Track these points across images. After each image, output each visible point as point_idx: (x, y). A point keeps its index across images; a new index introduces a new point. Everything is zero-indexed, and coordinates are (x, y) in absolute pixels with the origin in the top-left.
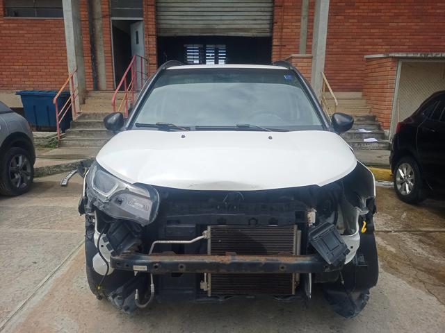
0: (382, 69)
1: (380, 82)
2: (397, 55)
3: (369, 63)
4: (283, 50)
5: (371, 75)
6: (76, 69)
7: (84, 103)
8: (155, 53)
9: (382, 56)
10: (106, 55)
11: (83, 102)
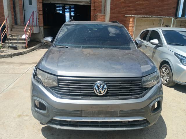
4: (95, 11)
6: (8, 16)
8: (42, 10)
10: (20, 10)
11: (11, 30)
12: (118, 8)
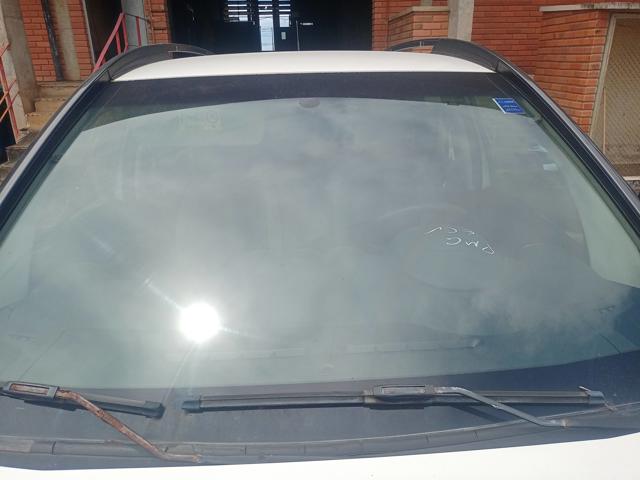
0: (577, 33)
1: (572, 58)
2: (611, 6)
3: (550, 22)
5: (551, 43)
6: (7, 44)
7: (34, 110)
8: (162, 7)
9: (578, 7)
10: (73, 14)
11: (31, 108)
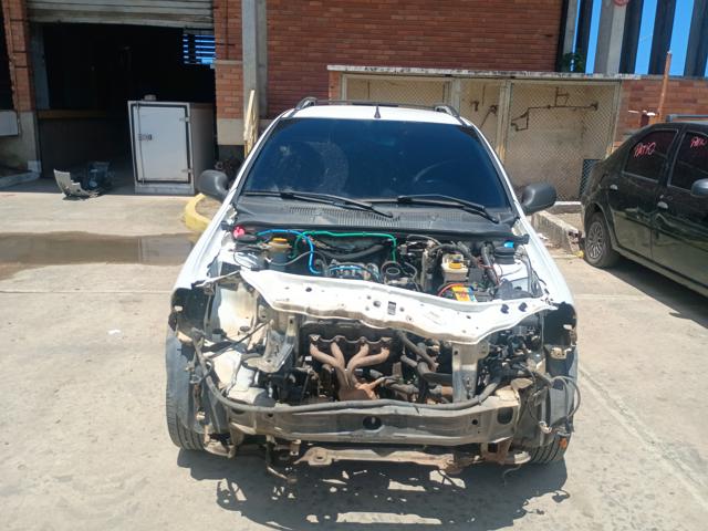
4: (230, 51)
8: (23, 49)
12: (323, 39)
